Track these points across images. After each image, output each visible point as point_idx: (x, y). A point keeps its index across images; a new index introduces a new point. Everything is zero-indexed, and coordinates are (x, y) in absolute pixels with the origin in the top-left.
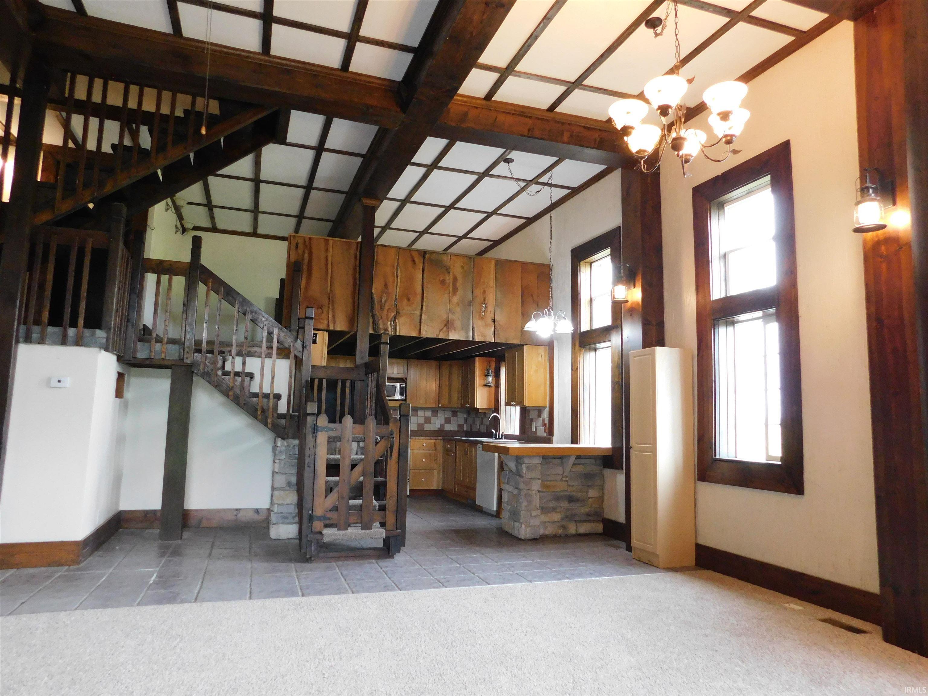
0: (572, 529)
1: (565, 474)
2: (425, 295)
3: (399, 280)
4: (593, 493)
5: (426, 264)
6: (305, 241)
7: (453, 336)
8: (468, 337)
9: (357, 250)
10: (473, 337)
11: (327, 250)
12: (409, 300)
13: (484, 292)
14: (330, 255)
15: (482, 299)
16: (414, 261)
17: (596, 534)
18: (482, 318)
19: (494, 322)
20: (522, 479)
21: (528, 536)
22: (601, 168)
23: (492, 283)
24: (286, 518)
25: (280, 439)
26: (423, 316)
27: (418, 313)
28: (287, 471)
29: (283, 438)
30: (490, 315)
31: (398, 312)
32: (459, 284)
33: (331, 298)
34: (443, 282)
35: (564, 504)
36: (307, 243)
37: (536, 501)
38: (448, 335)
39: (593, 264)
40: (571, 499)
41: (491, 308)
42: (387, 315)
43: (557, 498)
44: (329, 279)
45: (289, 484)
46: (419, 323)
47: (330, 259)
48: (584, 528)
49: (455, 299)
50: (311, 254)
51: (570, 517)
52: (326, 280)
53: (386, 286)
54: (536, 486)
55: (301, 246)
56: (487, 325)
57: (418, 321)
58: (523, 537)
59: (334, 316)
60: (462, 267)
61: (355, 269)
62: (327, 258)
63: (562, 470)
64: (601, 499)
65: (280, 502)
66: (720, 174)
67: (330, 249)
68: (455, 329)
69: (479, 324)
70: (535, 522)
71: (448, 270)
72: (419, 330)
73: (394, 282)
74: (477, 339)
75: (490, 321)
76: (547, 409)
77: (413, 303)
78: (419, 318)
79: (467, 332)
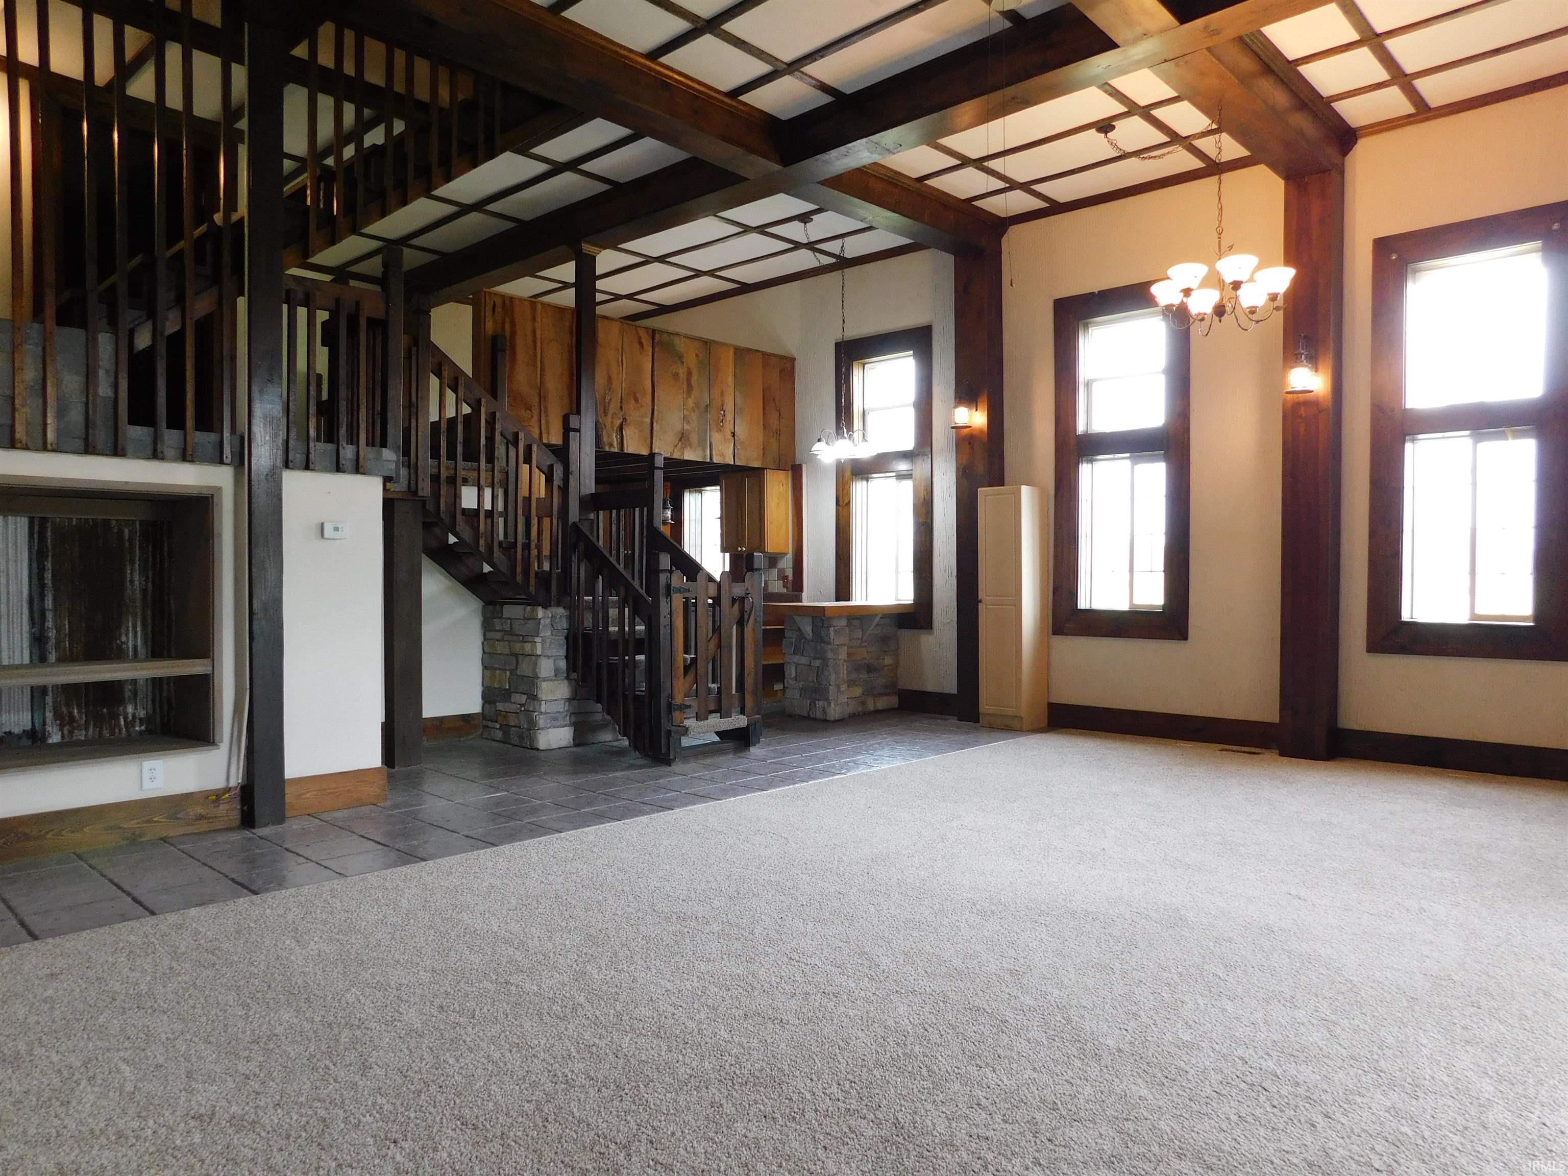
0: (871, 707)
1: (864, 638)
2: (656, 394)
3: (624, 371)
4: (888, 661)
5: (656, 349)
6: (504, 303)
7: (689, 455)
8: (705, 456)
9: (573, 323)
10: (711, 459)
11: (534, 319)
12: (636, 400)
13: (722, 394)
14: (538, 325)
15: (720, 404)
16: (641, 343)
17: (893, 709)
18: (720, 430)
19: (734, 436)
20: (829, 647)
21: (837, 717)
22: (904, 241)
23: (730, 380)
24: (555, 719)
25: (540, 608)
26: (655, 424)
27: (648, 420)
28: (554, 652)
29: (545, 607)
30: (729, 427)
31: (624, 419)
32: (695, 378)
33: (542, 396)
34: (676, 375)
35: (864, 676)
36: (507, 303)
37: (843, 673)
38: (683, 454)
39: (866, 366)
40: (870, 669)
41: (730, 416)
42: (612, 422)
43: (858, 669)
44: (539, 363)
45: (557, 672)
46: (649, 436)
47: (538, 332)
48: (882, 703)
49: (691, 402)
50: (513, 324)
51: (869, 691)
52: (535, 366)
53: (610, 379)
54: (843, 655)
55: (499, 309)
56: (726, 440)
57: (649, 432)
58: (832, 719)
59: (547, 422)
60: (697, 355)
61: (570, 352)
62: (534, 332)
63: (861, 633)
64: (895, 666)
65: (549, 698)
66: (1096, 291)
67: (539, 319)
68: (691, 445)
69: (717, 437)
70: (843, 699)
71: (680, 357)
72: (649, 445)
73: (619, 374)
74: (716, 460)
75: (730, 437)
76: (790, 556)
77: (642, 406)
78: (649, 429)
79: (704, 450)
